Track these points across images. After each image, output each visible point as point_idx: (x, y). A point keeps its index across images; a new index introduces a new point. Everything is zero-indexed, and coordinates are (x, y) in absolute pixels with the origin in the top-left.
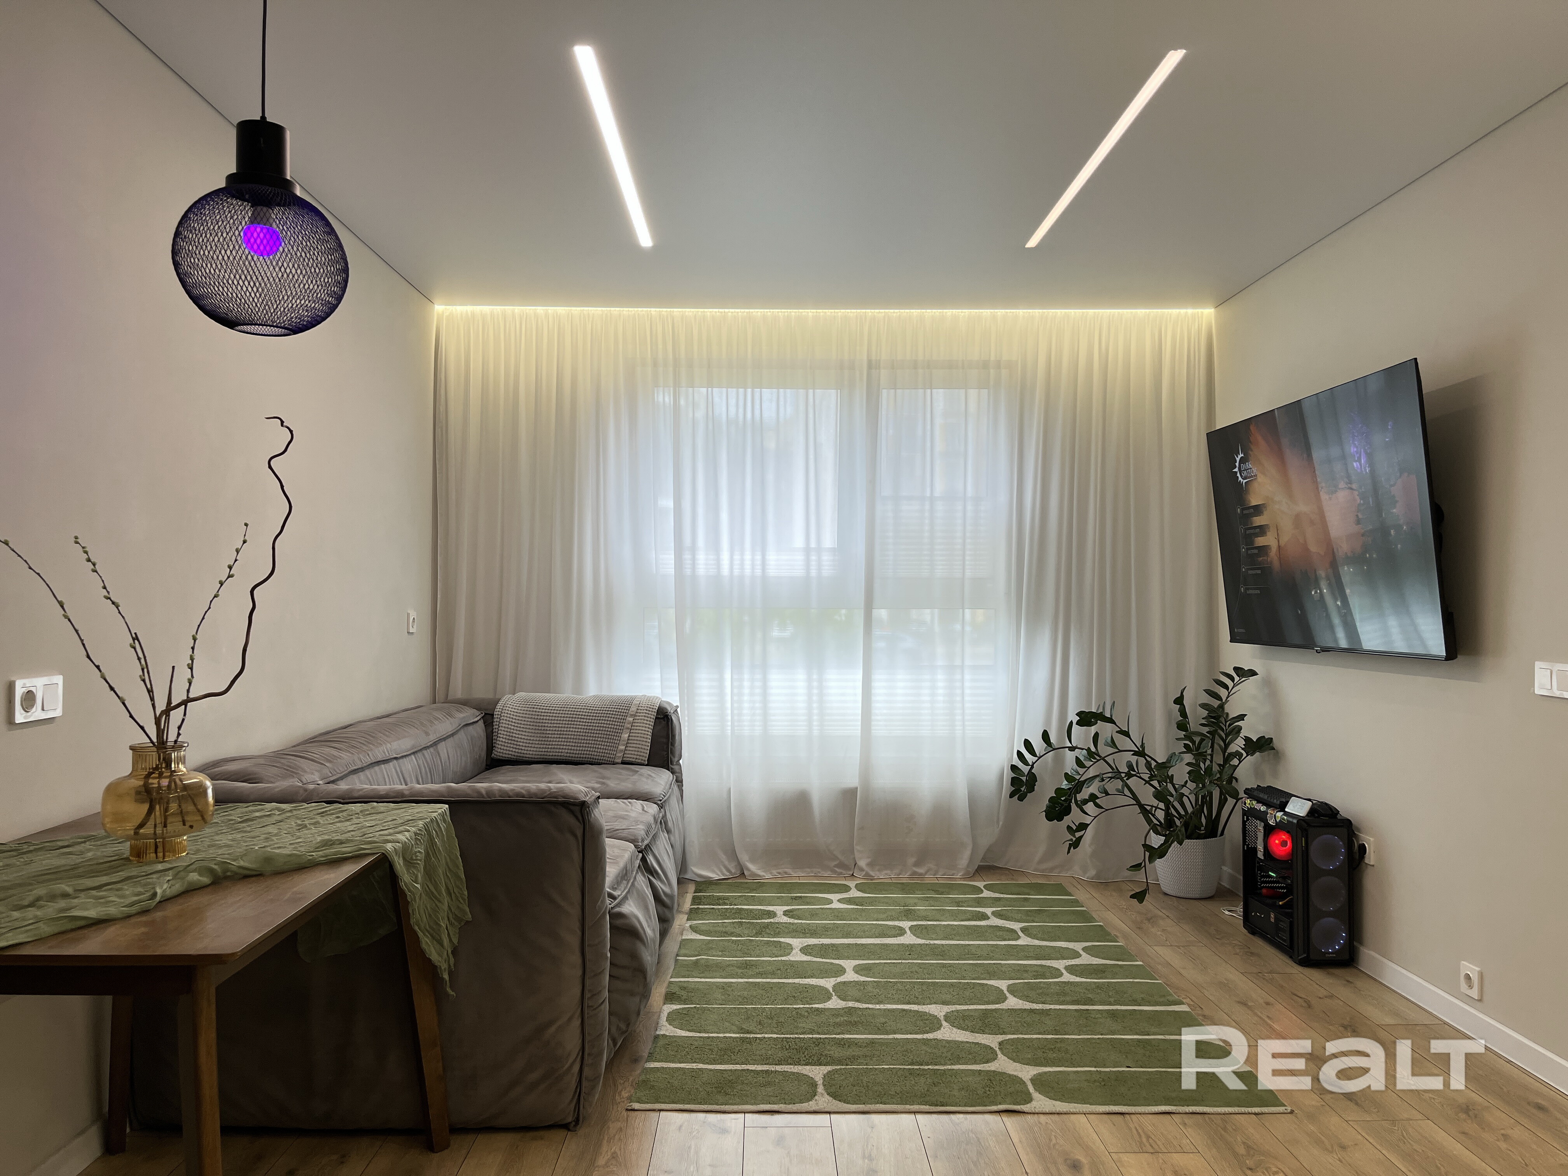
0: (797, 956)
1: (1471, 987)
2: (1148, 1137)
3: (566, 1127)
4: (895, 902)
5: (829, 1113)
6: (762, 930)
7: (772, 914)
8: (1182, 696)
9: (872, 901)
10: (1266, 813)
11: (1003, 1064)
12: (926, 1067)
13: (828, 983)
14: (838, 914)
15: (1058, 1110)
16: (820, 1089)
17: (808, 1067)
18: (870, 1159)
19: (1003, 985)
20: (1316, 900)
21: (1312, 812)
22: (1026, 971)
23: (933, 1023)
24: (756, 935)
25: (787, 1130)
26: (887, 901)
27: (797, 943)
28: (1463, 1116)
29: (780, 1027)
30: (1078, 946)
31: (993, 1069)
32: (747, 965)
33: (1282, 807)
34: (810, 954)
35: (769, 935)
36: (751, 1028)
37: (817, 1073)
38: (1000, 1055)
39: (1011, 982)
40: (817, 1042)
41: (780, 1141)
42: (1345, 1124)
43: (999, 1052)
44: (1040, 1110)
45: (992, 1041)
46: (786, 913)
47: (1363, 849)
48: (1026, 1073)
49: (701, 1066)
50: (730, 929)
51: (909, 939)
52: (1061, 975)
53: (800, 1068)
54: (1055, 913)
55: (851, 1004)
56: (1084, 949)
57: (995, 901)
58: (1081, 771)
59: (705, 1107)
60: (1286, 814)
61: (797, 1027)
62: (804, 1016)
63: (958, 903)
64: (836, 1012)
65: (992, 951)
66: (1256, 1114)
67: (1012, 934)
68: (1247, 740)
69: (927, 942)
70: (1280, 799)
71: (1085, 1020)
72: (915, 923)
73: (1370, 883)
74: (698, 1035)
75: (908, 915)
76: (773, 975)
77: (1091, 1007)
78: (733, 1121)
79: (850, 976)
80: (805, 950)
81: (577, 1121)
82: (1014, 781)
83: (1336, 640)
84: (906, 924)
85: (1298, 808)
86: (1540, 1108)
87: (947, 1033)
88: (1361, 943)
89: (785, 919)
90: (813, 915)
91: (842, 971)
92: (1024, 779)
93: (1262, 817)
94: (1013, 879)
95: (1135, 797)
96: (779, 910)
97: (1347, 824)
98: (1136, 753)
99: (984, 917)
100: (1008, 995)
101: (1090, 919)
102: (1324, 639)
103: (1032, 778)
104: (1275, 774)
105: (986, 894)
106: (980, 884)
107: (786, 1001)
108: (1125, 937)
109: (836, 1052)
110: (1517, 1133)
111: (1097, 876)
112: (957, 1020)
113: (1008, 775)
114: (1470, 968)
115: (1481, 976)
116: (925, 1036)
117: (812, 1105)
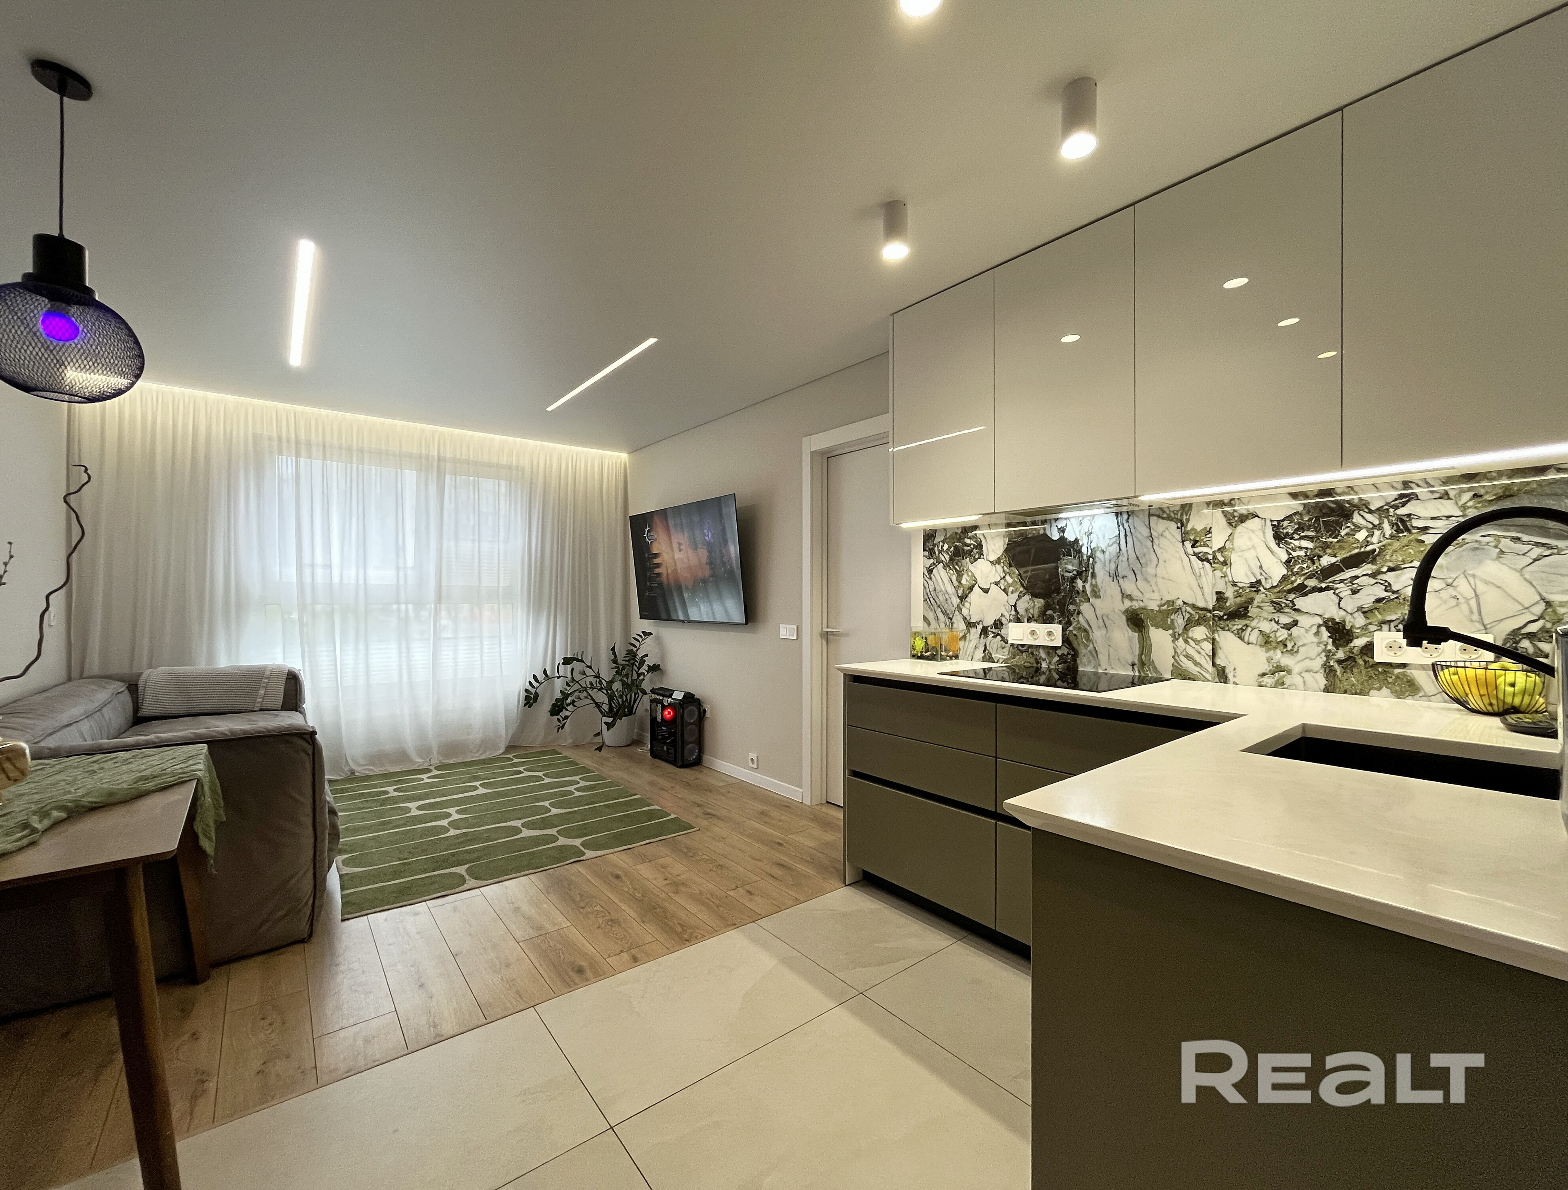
0: (415, 812)
1: (753, 763)
2: (645, 856)
3: (302, 941)
4: (464, 773)
5: (478, 888)
6: (384, 802)
7: (386, 793)
8: (614, 647)
9: (449, 775)
10: (662, 700)
11: (562, 841)
12: (523, 852)
13: (444, 823)
14: (431, 785)
15: (599, 855)
16: (467, 877)
17: (453, 868)
18: (513, 903)
19: (546, 804)
20: (686, 737)
21: (684, 696)
22: (556, 795)
23: (517, 831)
24: (381, 805)
25: (457, 903)
26: (459, 773)
27: (412, 805)
28: (762, 816)
29: (424, 851)
30: (577, 778)
31: (559, 844)
32: (384, 823)
33: (670, 696)
34: (424, 810)
35: (391, 804)
36: (406, 857)
37: (461, 870)
38: (560, 837)
39: (550, 802)
40: (453, 855)
41: (455, 909)
42: (720, 830)
43: (558, 836)
44: (591, 857)
45: (553, 831)
46: (395, 790)
47: (705, 711)
48: (577, 842)
49: (382, 884)
50: (360, 806)
51: (482, 791)
52: (574, 793)
53: (449, 870)
54: (557, 764)
55: (464, 831)
56: (580, 779)
57: (522, 764)
58: (568, 688)
59: (398, 905)
60: (673, 699)
61: (436, 850)
62: (437, 843)
63: (502, 767)
64: (457, 837)
65: (533, 789)
66: (685, 834)
67: (539, 778)
68: (649, 666)
69: (494, 790)
70: (669, 693)
71: (595, 812)
72: (482, 782)
73: (707, 725)
74: (371, 868)
75: (476, 778)
76: (405, 825)
77: (595, 805)
78: (421, 907)
79: (456, 816)
80: (419, 808)
81: (310, 935)
82: (527, 698)
83: (678, 616)
84: (477, 784)
85: (678, 695)
86: (787, 806)
87: (526, 833)
88: (703, 754)
89: (397, 794)
90: (415, 788)
91: (449, 815)
92: (532, 696)
93: (661, 702)
94: (527, 751)
95: (593, 699)
96: (390, 789)
97: (698, 700)
98: (595, 677)
99: (520, 772)
100: (551, 808)
101: (577, 764)
102: (674, 617)
103: (536, 695)
104: (661, 681)
105: (516, 760)
106: (511, 756)
107: (421, 838)
108: (598, 770)
109: (467, 857)
110: (783, 818)
111: (573, 743)
112: (527, 826)
113: (523, 694)
114: (753, 756)
115: (758, 757)
116: (515, 837)
117: (465, 887)
